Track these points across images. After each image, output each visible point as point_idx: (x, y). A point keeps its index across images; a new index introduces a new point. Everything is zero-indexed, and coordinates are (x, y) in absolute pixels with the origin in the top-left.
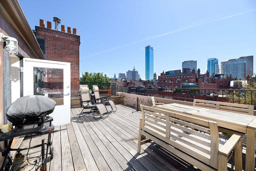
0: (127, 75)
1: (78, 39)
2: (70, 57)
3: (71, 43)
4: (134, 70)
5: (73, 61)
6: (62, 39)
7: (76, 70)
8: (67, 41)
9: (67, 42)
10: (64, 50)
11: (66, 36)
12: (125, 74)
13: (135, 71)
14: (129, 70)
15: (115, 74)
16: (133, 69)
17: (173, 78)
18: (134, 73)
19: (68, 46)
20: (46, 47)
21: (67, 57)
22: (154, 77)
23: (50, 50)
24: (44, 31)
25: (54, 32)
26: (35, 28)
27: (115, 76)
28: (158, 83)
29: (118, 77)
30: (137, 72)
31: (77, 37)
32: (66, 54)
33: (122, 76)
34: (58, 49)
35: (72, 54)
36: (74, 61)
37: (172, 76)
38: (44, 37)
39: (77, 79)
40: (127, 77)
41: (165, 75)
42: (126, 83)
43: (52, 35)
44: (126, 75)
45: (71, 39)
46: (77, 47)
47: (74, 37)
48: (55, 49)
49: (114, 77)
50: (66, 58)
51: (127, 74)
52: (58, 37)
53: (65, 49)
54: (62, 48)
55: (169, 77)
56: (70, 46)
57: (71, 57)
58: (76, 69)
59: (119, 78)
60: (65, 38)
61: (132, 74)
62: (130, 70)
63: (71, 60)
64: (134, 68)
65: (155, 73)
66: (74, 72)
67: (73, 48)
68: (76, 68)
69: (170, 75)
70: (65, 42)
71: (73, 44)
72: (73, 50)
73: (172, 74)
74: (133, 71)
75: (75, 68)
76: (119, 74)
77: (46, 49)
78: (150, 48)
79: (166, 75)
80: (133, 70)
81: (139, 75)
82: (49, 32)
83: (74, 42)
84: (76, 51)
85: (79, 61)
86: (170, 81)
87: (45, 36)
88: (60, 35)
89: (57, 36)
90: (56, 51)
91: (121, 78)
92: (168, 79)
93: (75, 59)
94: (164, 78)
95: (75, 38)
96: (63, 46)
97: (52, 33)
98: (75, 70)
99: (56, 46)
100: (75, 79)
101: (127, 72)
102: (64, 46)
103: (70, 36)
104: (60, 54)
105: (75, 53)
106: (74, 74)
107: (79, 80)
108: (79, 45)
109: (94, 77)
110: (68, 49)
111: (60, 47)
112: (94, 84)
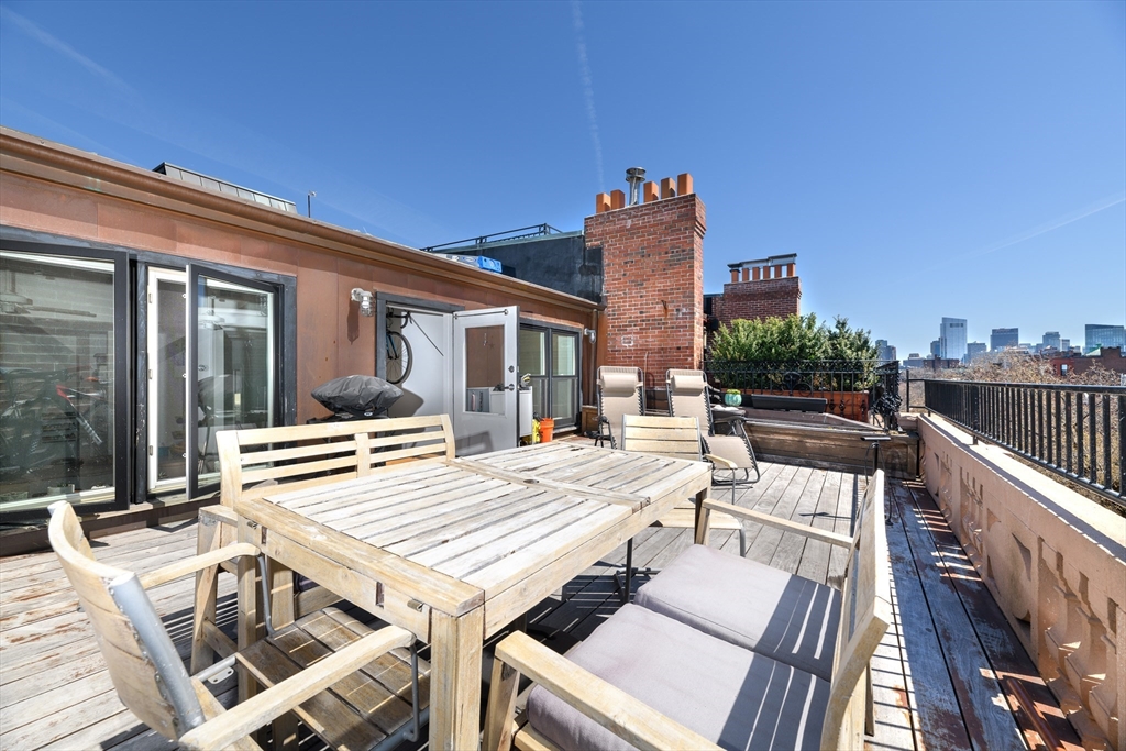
1: (687, 206)
2: (664, 278)
5: (672, 289)
6: (641, 227)
7: (682, 318)
9: (654, 231)
10: (647, 260)
11: (653, 213)
19: (659, 241)
20: (606, 266)
21: (656, 279)
23: (615, 271)
25: (622, 217)
26: (585, 223)
32: (653, 271)
34: (633, 261)
35: (670, 265)
36: (675, 289)
38: (601, 239)
39: (687, 348)
43: (618, 225)
45: (666, 216)
46: (686, 238)
47: (676, 204)
48: (626, 263)
50: (654, 283)
52: (631, 227)
53: (649, 256)
54: (643, 256)
56: (665, 241)
57: (669, 278)
58: (683, 314)
60: (649, 222)
63: (668, 286)
66: (677, 327)
67: (673, 246)
68: (684, 310)
70: (649, 233)
71: (673, 232)
72: (673, 252)
75: (678, 310)
77: (606, 269)
82: (612, 221)
83: (675, 222)
84: (684, 251)
85: (693, 283)
87: (602, 235)
88: (637, 216)
89: (629, 223)
90: (628, 270)
93: (679, 281)
96: (646, 248)
97: (618, 220)
98: (677, 319)
99: (627, 255)
100: (679, 348)
102: (648, 246)
103: (664, 207)
104: (637, 276)
105: (678, 260)
106: (676, 332)
107: (692, 352)
108: (693, 228)
109: (768, 339)
110: (660, 254)
111: (637, 253)
112: (765, 368)
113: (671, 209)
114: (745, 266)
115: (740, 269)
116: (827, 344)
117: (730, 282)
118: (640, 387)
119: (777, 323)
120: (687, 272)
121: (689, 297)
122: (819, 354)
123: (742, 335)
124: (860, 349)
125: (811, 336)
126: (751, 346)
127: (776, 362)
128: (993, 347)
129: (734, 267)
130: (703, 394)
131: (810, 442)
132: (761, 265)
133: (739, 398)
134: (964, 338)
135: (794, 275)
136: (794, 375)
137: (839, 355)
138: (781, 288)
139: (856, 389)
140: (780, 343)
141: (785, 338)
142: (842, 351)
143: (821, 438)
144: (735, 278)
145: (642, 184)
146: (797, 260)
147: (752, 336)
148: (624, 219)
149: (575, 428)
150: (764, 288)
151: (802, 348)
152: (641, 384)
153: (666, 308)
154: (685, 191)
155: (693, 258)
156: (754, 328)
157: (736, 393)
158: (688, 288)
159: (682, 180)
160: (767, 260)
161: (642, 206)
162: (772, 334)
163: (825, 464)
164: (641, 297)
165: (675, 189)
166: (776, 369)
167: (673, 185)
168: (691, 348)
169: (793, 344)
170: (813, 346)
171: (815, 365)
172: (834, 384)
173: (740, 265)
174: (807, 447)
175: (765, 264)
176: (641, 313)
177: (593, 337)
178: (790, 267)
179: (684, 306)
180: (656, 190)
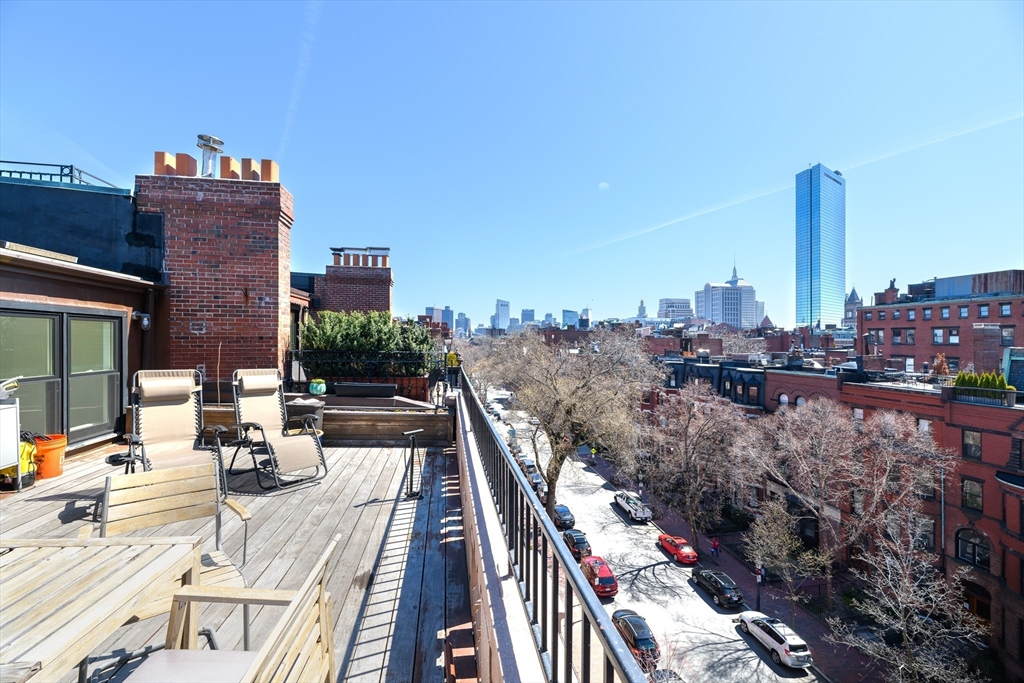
0: (697, 307)
1: (271, 194)
2: (244, 264)
3: (248, 215)
4: (734, 282)
5: (254, 276)
6: (216, 204)
7: (265, 308)
8: (234, 210)
9: (234, 213)
10: (224, 241)
11: (232, 192)
12: (686, 304)
13: (740, 289)
14: (707, 286)
15: (642, 302)
16: (730, 279)
17: (960, 318)
18: (734, 296)
19: (239, 224)
20: (168, 238)
21: (235, 263)
22: (847, 311)
23: (181, 246)
24: (160, 188)
25: (190, 186)
26: (136, 182)
27: (642, 310)
28: (859, 344)
29: (656, 316)
30: (751, 291)
31: (268, 189)
32: (231, 254)
33: (673, 311)
34: (205, 240)
35: (252, 251)
36: (257, 277)
37: (954, 307)
38: (161, 206)
39: (271, 338)
40: (697, 312)
41: (905, 299)
42: (678, 341)
43: (185, 195)
44: (693, 306)
45: (247, 199)
46: (270, 225)
47: (259, 189)
48: (196, 239)
49: (638, 313)
50: (232, 267)
51: (697, 302)
52: (203, 200)
53: (226, 237)
54: (219, 236)
55: (928, 312)
56: (246, 224)
57: (250, 264)
58: (266, 303)
59: (659, 320)
60: (225, 200)
61: (724, 299)
62: (712, 285)
63: (249, 272)
64: (735, 275)
65: (854, 292)
66: (260, 316)
67: (255, 232)
68: (268, 299)
69: (937, 302)
70: (226, 212)
71: (254, 217)
72: (255, 238)
73: (954, 298)
74: (727, 289)
75: (260, 299)
76: (661, 301)
77: (168, 242)
78: (823, 178)
79: (912, 300)
80: (729, 285)
81: (760, 307)
82: (176, 188)
83: (256, 208)
85: (277, 273)
86: (939, 332)
87: (163, 202)
88: (211, 191)
89: (200, 196)
90: (198, 248)
91: (669, 320)
92: (925, 320)
93: (262, 268)
94: (894, 318)
95: (261, 194)
96: (222, 227)
97: (186, 189)
98: (260, 307)
99: (197, 232)
100: (261, 338)
101: (697, 293)
102: (225, 226)
103: (244, 188)
104: (211, 256)
105: (262, 247)
106: (257, 320)
107: (276, 342)
108: (277, 218)
109: (351, 332)
110: (239, 237)
111: (211, 232)
112: (349, 358)
113: (253, 193)
114: (347, 252)
115: (342, 253)
116: (399, 338)
117: (332, 264)
118: (198, 393)
119: (359, 317)
120: (270, 261)
121: (272, 286)
122: (392, 346)
123: (328, 327)
124: (422, 342)
125: (387, 330)
126: (336, 337)
127: (359, 352)
128: (523, 322)
129: (337, 252)
130: (277, 392)
131: (380, 425)
132: (361, 253)
133: (323, 387)
134: (508, 314)
135: (388, 266)
136: (373, 364)
137: (407, 347)
138: (377, 275)
139: (419, 375)
140: (361, 336)
141: (365, 331)
142: (409, 344)
143: (389, 421)
144: (337, 261)
145: (219, 156)
146: (390, 253)
147: (337, 328)
148: (192, 189)
149: (115, 435)
150: (363, 274)
151: (380, 340)
152: (200, 388)
153: (246, 295)
154: (269, 178)
155: (277, 248)
156: (340, 321)
157: (320, 383)
158: (272, 277)
159: (266, 165)
160: (366, 250)
161: (217, 181)
162: (355, 327)
163: (392, 442)
164: (216, 280)
165: (259, 172)
166: (358, 358)
167: (256, 167)
168: (275, 338)
169: (372, 337)
170: (389, 339)
171: (389, 356)
172: (404, 371)
173: (342, 250)
174: (378, 430)
175: (364, 253)
176: (216, 297)
177: (146, 322)
178: (384, 258)
179: (267, 295)
180: (236, 166)
